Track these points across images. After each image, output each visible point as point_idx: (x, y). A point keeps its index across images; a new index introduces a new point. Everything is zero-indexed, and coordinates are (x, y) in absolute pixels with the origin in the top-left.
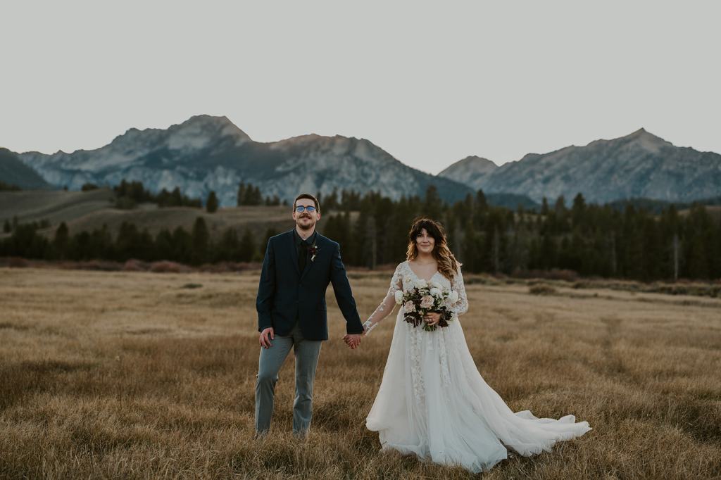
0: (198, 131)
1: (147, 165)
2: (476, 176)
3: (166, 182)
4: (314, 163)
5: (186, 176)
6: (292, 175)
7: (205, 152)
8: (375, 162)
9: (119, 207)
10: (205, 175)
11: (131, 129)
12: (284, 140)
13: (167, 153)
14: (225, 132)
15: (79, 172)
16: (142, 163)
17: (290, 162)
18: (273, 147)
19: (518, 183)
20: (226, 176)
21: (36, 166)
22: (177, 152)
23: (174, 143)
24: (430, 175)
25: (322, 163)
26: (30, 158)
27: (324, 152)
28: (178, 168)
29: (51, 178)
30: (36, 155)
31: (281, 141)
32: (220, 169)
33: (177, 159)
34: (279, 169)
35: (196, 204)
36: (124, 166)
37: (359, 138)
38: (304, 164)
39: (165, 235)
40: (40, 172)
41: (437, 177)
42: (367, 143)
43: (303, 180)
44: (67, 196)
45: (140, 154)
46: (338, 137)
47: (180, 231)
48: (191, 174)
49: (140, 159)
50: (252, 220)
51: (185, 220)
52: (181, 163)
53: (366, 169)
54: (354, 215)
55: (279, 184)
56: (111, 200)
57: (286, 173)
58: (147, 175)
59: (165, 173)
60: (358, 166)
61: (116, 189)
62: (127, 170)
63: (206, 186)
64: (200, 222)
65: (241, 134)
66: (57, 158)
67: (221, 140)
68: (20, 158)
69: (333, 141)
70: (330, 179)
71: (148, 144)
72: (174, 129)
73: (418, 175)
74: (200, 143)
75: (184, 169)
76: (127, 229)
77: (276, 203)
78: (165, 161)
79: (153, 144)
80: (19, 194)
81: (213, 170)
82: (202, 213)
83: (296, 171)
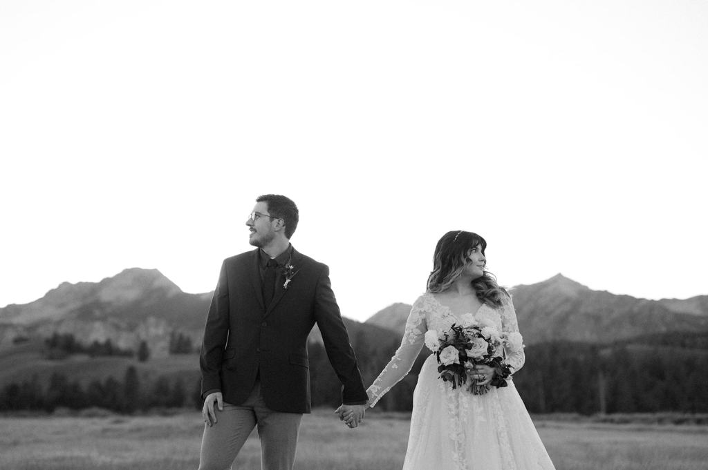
0: (129, 283)
1: (79, 318)
3: (98, 333)
5: (117, 327)
7: (137, 304)
9: (51, 358)
10: (137, 326)
11: (64, 283)
13: (98, 305)
14: (157, 284)
15: (10, 325)
16: (74, 316)
18: (204, 298)
20: (157, 326)
22: (109, 304)
23: (106, 296)
24: (358, 323)
28: (111, 320)
32: (152, 320)
33: (108, 311)
35: (127, 354)
36: (56, 319)
39: (96, 385)
41: (365, 325)
45: (72, 306)
47: (111, 382)
48: (123, 325)
49: (72, 311)
50: (183, 369)
51: (116, 370)
52: (114, 315)
56: (42, 352)
58: (79, 326)
59: (97, 325)
61: (47, 341)
62: (59, 323)
63: (138, 336)
64: (131, 371)
65: (172, 286)
67: (152, 292)
71: (79, 297)
72: (106, 282)
74: (132, 295)
75: (116, 320)
76: (57, 380)
79: (84, 297)
81: (145, 321)
82: (134, 362)
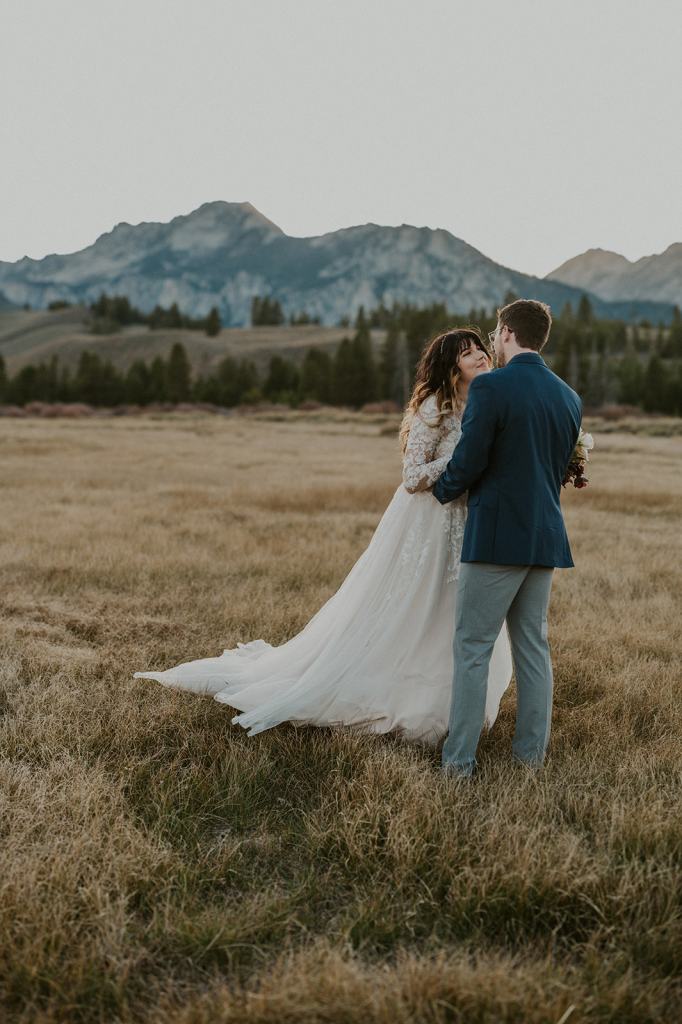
0: (211, 223)
1: (143, 272)
2: (599, 278)
3: (170, 294)
4: (372, 264)
5: (196, 287)
6: (342, 282)
7: (222, 253)
8: (456, 261)
9: (96, 331)
10: (223, 284)
11: (121, 224)
12: (329, 234)
13: (170, 255)
14: (249, 224)
15: (51, 284)
16: (136, 269)
17: (339, 263)
18: (315, 244)
19: (659, 285)
20: (251, 285)
22: (184, 253)
23: (179, 242)
24: (534, 278)
25: (383, 264)
27: (386, 248)
28: (186, 276)
29: (14, 293)
31: (326, 235)
32: (243, 276)
33: (184, 263)
34: (324, 273)
36: (112, 276)
37: (433, 227)
38: (358, 267)
39: (139, 368)
40: (1, 286)
41: (545, 281)
42: (445, 235)
43: (357, 288)
44: (27, 319)
45: (133, 257)
46: (405, 226)
48: (203, 284)
49: (133, 265)
50: (264, 346)
52: (190, 269)
53: (445, 271)
54: (379, 337)
55: (324, 294)
56: (86, 322)
57: (333, 280)
58: (143, 287)
59: (169, 283)
60: (433, 267)
61: (93, 307)
62: (116, 281)
64: (178, 350)
65: (269, 227)
66: (21, 267)
67: (242, 237)
69: (398, 232)
70: (395, 286)
71: (144, 244)
72: (179, 222)
73: (517, 278)
74: (215, 240)
75: (193, 277)
77: (304, 321)
78: (168, 266)
79: (151, 244)
81: (233, 277)
82: (193, 340)
83: (348, 276)
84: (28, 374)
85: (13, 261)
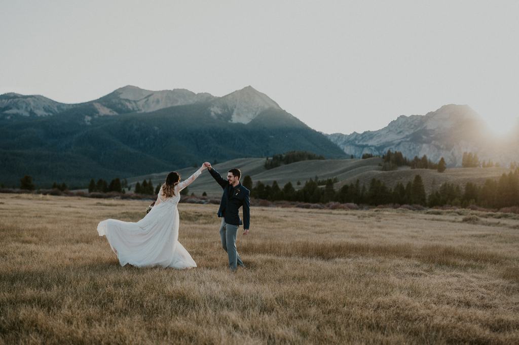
0: (447, 116)
1: (411, 141)
5: (439, 148)
9: (385, 169)
10: (453, 146)
11: (401, 116)
13: (425, 132)
14: (467, 116)
15: (366, 146)
16: (409, 139)
21: (339, 144)
22: (433, 131)
23: (430, 125)
26: (336, 138)
28: (433, 142)
29: (348, 150)
30: (340, 136)
32: (463, 142)
33: (432, 136)
36: (396, 142)
40: (342, 147)
44: (353, 162)
45: (407, 133)
48: (442, 147)
49: (407, 137)
50: (467, 177)
52: (436, 139)
56: (380, 165)
58: (411, 148)
59: (424, 145)
62: (399, 144)
63: (453, 154)
66: (353, 138)
67: (464, 123)
68: (329, 137)
71: (412, 126)
72: (430, 115)
74: (449, 124)
75: (437, 143)
77: (490, 165)
79: (416, 127)
80: (322, 161)
82: (434, 172)
84: (345, 188)
85: (349, 134)
